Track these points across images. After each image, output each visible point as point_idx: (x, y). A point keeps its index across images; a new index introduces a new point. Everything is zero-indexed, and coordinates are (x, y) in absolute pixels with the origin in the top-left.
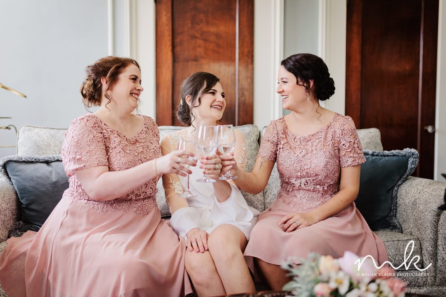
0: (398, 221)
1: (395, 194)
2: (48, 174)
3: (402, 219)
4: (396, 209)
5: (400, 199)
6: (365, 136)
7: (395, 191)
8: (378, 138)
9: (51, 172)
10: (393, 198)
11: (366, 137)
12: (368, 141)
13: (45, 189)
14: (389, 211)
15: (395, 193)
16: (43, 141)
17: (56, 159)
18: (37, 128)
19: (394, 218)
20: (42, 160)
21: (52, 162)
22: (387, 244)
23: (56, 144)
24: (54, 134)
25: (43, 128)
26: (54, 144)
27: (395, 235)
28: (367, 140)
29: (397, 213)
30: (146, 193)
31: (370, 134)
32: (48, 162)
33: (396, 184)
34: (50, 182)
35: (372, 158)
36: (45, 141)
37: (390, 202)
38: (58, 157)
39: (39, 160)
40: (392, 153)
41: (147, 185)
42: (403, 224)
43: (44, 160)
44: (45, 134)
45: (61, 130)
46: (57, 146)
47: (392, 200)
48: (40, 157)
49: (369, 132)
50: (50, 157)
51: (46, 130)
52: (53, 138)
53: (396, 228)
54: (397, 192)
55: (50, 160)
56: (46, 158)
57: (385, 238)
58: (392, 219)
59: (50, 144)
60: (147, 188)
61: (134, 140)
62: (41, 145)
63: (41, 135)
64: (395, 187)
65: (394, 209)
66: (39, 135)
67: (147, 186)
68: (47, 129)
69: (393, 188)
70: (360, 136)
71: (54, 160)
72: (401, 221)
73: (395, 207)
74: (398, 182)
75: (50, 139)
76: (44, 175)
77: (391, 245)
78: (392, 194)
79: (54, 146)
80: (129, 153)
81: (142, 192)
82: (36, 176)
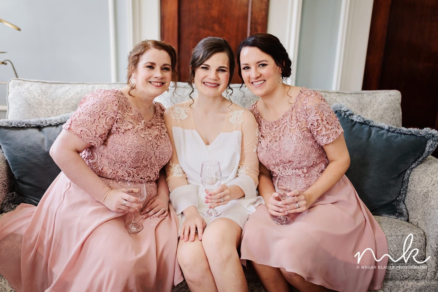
0: (406, 207)
1: (406, 178)
2: (39, 143)
3: (411, 207)
4: (406, 194)
5: (411, 184)
6: (383, 99)
7: (408, 174)
8: (398, 102)
9: (43, 140)
10: (404, 182)
11: (385, 102)
12: (386, 107)
13: (37, 161)
14: (397, 195)
15: (406, 176)
16: (35, 99)
17: (48, 124)
18: (27, 82)
19: (402, 203)
20: (33, 125)
21: (44, 127)
22: (390, 239)
23: (48, 102)
24: (46, 89)
25: (34, 82)
26: (46, 103)
27: (400, 228)
28: (385, 105)
29: (406, 198)
30: (150, 177)
31: (390, 98)
32: (39, 128)
33: (409, 167)
34: (42, 152)
35: (388, 134)
36: (36, 99)
37: (400, 186)
38: (51, 120)
39: (31, 125)
40: (410, 131)
41: (153, 169)
42: (411, 211)
43: (36, 125)
44: (36, 90)
45: (53, 85)
46: (49, 105)
47: (402, 183)
48: (31, 120)
49: (388, 95)
50: (42, 121)
51: (37, 84)
52: (44, 94)
53: (402, 215)
54: (409, 176)
55: (42, 125)
56: (37, 122)
57: (389, 230)
58: (399, 205)
59: (41, 102)
60: (152, 173)
61: (150, 124)
62: (32, 103)
63: (32, 91)
64: (408, 170)
65: (403, 194)
66: (30, 91)
67: (152, 171)
68: (39, 83)
69: (405, 171)
70: (378, 100)
71: (46, 125)
72: (409, 207)
73: (404, 192)
74: (411, 165)
75: (41, 96)
76: (35, 144)
77: (394, 240)
78: (404, 177)
79: (46, 105)
80: (143, 137)
81: (147, 176)
82: (27, 146)
